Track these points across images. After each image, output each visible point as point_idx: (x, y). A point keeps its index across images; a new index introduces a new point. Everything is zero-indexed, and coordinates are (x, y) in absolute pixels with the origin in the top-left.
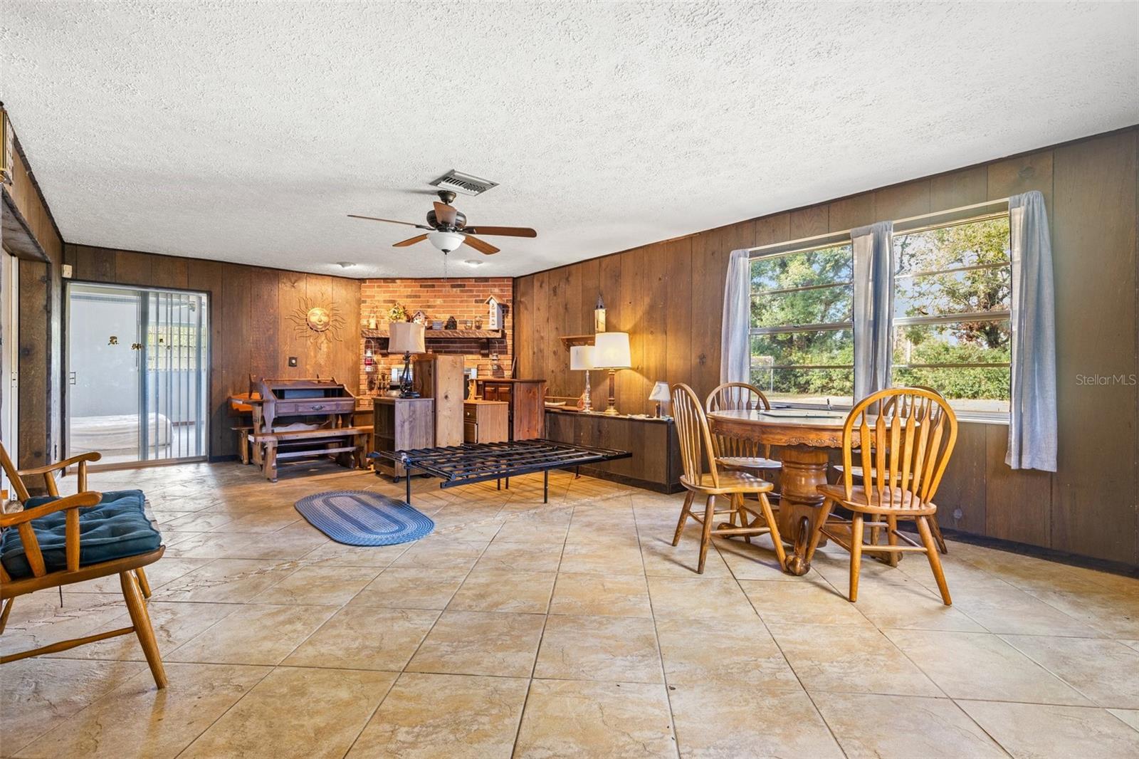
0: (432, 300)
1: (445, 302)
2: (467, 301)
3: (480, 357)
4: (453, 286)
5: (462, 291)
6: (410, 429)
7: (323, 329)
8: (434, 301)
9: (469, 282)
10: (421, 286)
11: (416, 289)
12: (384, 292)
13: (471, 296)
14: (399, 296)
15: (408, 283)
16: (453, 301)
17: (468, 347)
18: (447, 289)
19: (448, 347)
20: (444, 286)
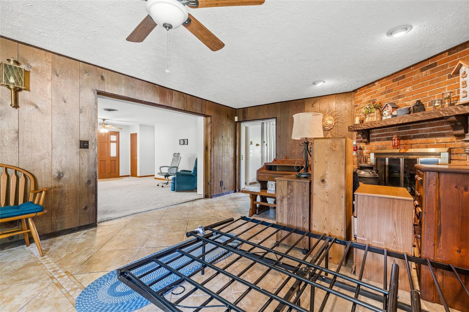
0: (402, 90)
1: (414, 88)
2: (438, 80)
3: (454, 139)
4: (422, 70)
5: (432, 72)
6: (288, 204)
7: (329, 129)
8: (404, 90)
9: (442, 57)
10: (393, 81)
11: (390, 83)
12: (367, 95)
13: (445, 72)
14: (378, 95)
15: (384, 81)
16: (423, 85)
17: (439, 129)
18: (418, 75)
19: (417, 132)
20: (414, 73)
